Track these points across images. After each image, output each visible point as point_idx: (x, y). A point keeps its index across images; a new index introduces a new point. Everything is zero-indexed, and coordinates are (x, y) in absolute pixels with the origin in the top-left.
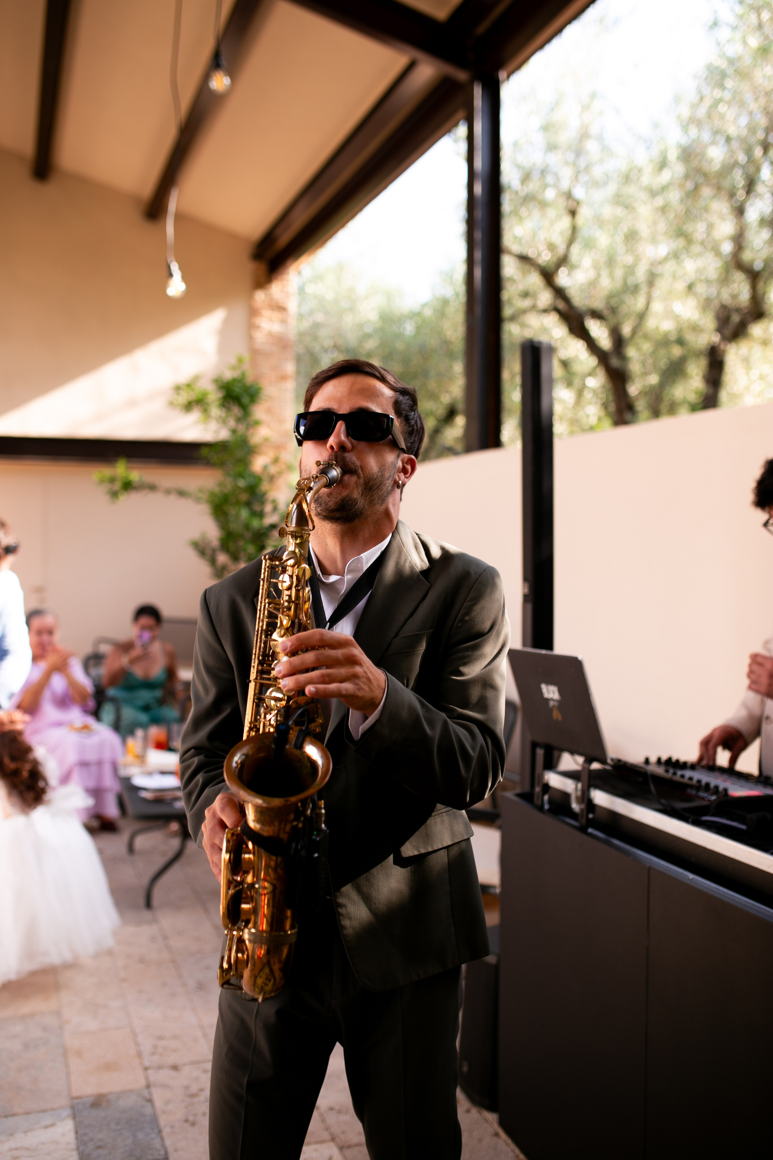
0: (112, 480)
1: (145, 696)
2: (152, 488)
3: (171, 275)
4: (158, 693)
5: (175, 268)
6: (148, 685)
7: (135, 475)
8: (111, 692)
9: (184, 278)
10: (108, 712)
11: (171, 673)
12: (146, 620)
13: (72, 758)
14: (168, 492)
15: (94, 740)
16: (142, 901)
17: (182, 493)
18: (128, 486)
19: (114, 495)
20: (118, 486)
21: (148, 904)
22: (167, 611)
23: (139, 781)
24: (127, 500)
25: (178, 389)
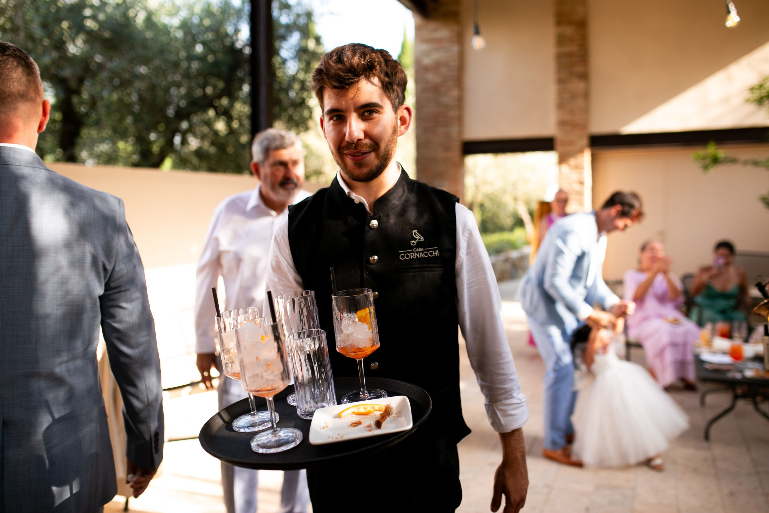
0: (704, 158)
1: (722, 304)
2: (733, 161)
3: (729, 12)
4: (732, 302)
5: (732, 7)
6: (725, 296)
7: (722, 153)
8: (699, 299)
9: (739, 14)
10: (695, 313)
11: (743, 289)
12: (723, 251)
13: (665, 339)
14: (745, 163)
15: (680, 330)
16: (702, 435)
17: (756, 164)
18: (715, 161)
19: (706, 167)
20: (708, 161)
21: (707, 437)
22: (740, 246)
23: (706, 356)
24: (715, 171)
25: (752, 89)
